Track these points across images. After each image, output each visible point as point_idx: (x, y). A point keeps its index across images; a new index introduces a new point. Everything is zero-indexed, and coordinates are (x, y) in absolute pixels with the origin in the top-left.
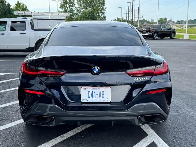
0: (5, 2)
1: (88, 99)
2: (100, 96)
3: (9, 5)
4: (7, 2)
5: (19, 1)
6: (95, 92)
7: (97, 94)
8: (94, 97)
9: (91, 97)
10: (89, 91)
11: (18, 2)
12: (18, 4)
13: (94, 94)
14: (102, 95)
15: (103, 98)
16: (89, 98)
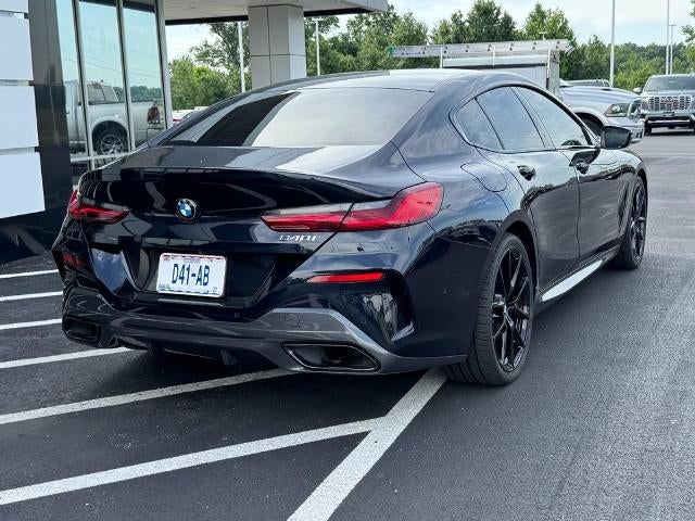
0: (495, 12)
1: (173, 286)
2: (199, 279)
3: (508, 20)
4: (502, 11)
5: (540, 2)
6: (188, 269)
7: (194, 275)
8: (185, 281)
9: (179, 281)
10: (176, 265)
11: (538, 8)
12: (539, 15)
13: (186, 272)
14: (203, 278)
15: (205, 284)
16: (174, 282)
